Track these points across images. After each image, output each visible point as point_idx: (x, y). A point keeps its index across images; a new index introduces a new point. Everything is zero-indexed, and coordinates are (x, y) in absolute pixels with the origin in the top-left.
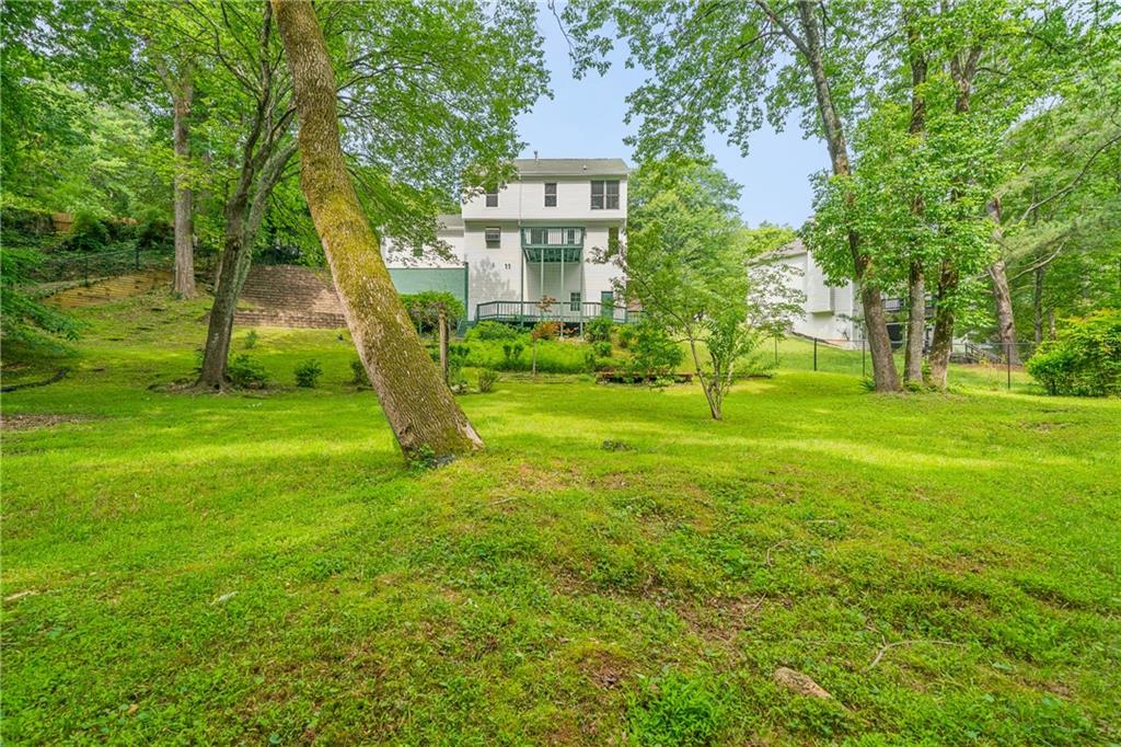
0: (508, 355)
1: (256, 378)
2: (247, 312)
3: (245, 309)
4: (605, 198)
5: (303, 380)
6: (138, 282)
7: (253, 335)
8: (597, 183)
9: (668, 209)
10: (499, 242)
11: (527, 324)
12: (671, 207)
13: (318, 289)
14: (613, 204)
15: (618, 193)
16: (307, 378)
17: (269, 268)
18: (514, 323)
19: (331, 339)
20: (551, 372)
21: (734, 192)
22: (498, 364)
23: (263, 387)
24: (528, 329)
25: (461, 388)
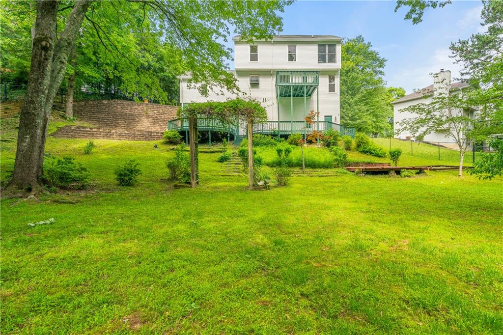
0: (280, 156)
1: (74, 180)
2: (89, 129)
3: (86, 128)
4: (327, 56)
5: (123, 180)
6: (7, 109)
7: (91, 145)
8: (321, 46)
9: (349, 71)
10: (258, 84)
11: (282, 136)
12: (351, 69)
13: (140, 115)
14: (332, 59)
15: (335, 52)
16: (127, 178)
17: (105, 102)
18: (274, 135)
19: (150, 147)
20: (312, 168)
21: (381, 63)
22: (274, 163)
23: (82, 188)
24: (283, 139)
25: (266, 183)
